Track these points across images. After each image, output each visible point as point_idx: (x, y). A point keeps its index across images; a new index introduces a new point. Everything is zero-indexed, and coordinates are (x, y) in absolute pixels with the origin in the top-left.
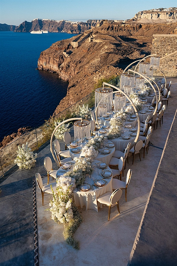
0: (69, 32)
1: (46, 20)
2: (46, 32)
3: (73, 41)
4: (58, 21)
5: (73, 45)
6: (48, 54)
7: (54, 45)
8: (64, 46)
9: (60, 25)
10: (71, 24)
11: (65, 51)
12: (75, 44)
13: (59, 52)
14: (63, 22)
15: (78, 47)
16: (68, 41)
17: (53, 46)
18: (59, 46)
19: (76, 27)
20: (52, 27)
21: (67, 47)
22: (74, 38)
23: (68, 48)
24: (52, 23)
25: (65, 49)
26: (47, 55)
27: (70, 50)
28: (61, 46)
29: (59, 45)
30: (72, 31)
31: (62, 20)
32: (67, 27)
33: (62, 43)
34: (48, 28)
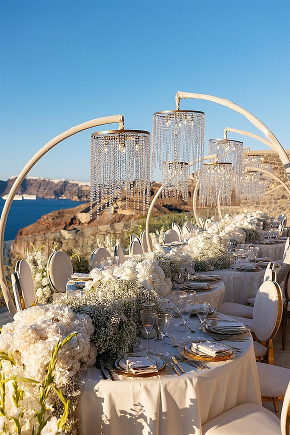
0: (75, 198)
1: (34, 178)
2: (34, 198)
3: (82, 212)
4: (56, 181)
5: (81, 218)
6: (32, 233)
7: (45, 217)
8: (64, 220)
9: (58, 187)
10: (79, 185)
11: (65, 229)
12: (84, 218)
13: (53, 229)
14: (65, 182)
15: (89, 223)
16: (72, 212)
17: (42, 220)
18: (54, 220)
19: (87, 191)
20: (45, 189)
21: (69, 221)
22: (83, 206)
23: (71, 223)
24: (44, 184)
25: (66, 225)
26: (30, 236)
27: (75, 226)
28: (58, 221)
29: (54, 218)
30: (79, 198)
31: (63, 180)
32: (71, 190)
33: (61, 215)
34: (38, 191)
